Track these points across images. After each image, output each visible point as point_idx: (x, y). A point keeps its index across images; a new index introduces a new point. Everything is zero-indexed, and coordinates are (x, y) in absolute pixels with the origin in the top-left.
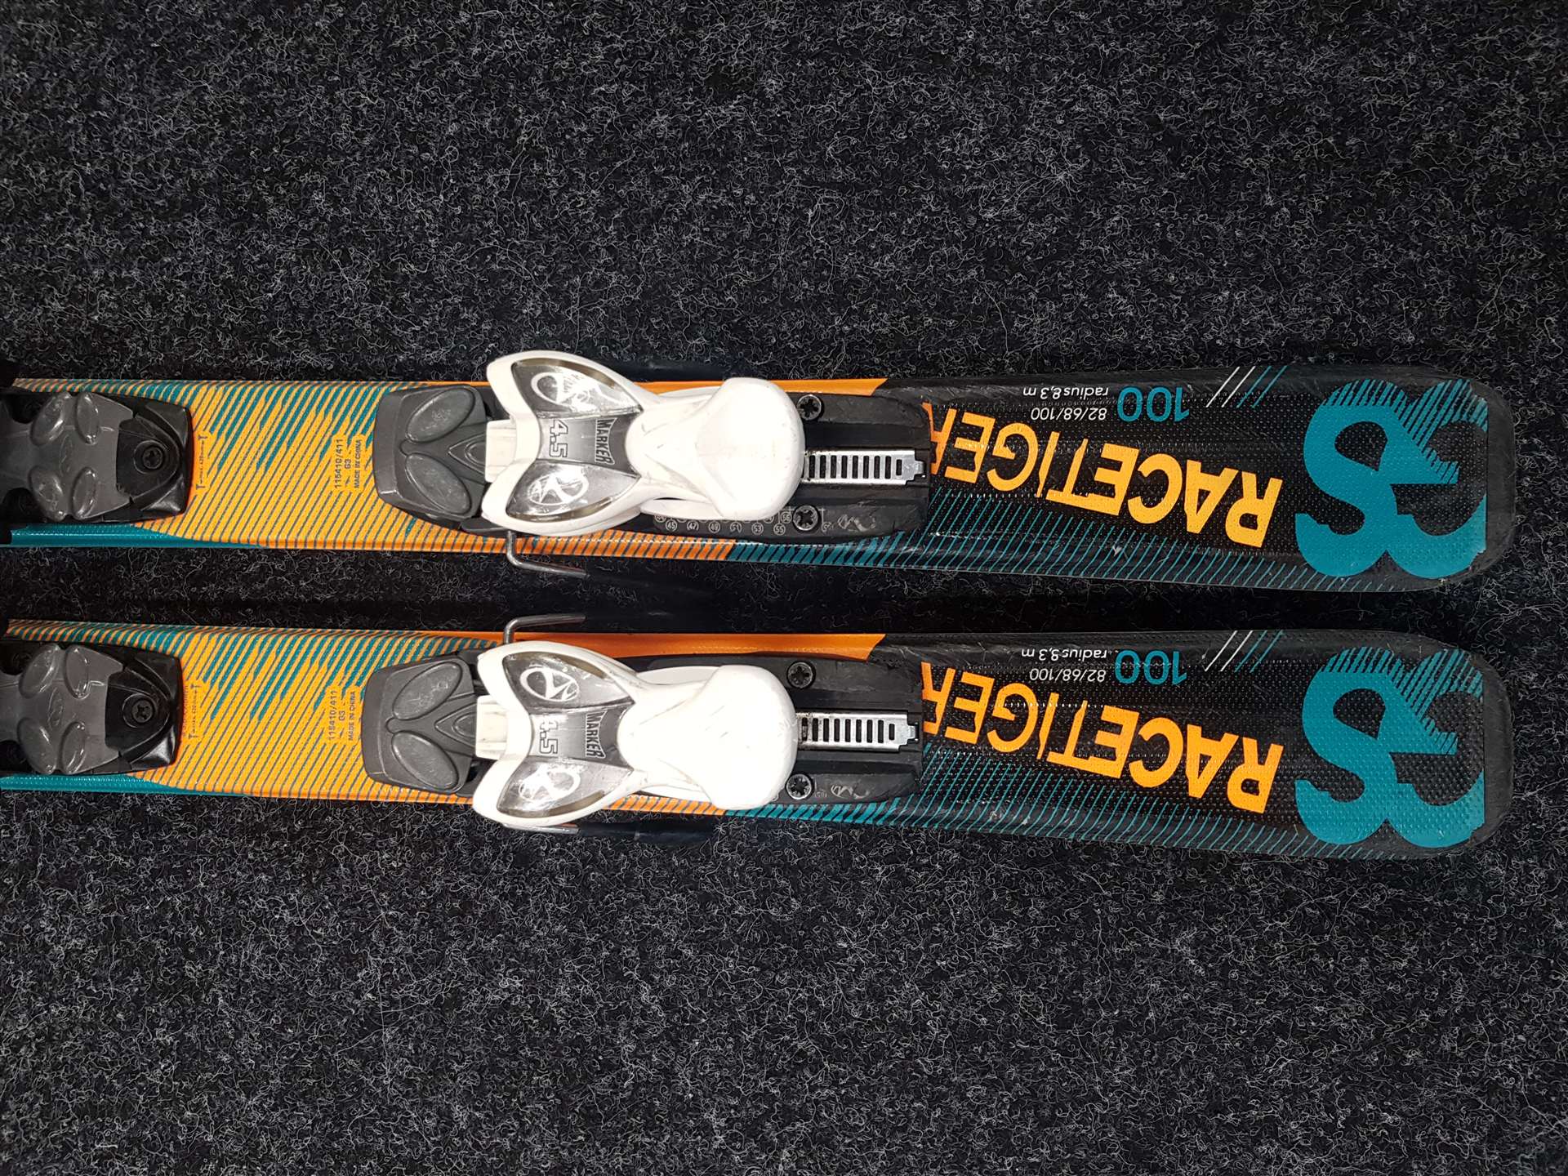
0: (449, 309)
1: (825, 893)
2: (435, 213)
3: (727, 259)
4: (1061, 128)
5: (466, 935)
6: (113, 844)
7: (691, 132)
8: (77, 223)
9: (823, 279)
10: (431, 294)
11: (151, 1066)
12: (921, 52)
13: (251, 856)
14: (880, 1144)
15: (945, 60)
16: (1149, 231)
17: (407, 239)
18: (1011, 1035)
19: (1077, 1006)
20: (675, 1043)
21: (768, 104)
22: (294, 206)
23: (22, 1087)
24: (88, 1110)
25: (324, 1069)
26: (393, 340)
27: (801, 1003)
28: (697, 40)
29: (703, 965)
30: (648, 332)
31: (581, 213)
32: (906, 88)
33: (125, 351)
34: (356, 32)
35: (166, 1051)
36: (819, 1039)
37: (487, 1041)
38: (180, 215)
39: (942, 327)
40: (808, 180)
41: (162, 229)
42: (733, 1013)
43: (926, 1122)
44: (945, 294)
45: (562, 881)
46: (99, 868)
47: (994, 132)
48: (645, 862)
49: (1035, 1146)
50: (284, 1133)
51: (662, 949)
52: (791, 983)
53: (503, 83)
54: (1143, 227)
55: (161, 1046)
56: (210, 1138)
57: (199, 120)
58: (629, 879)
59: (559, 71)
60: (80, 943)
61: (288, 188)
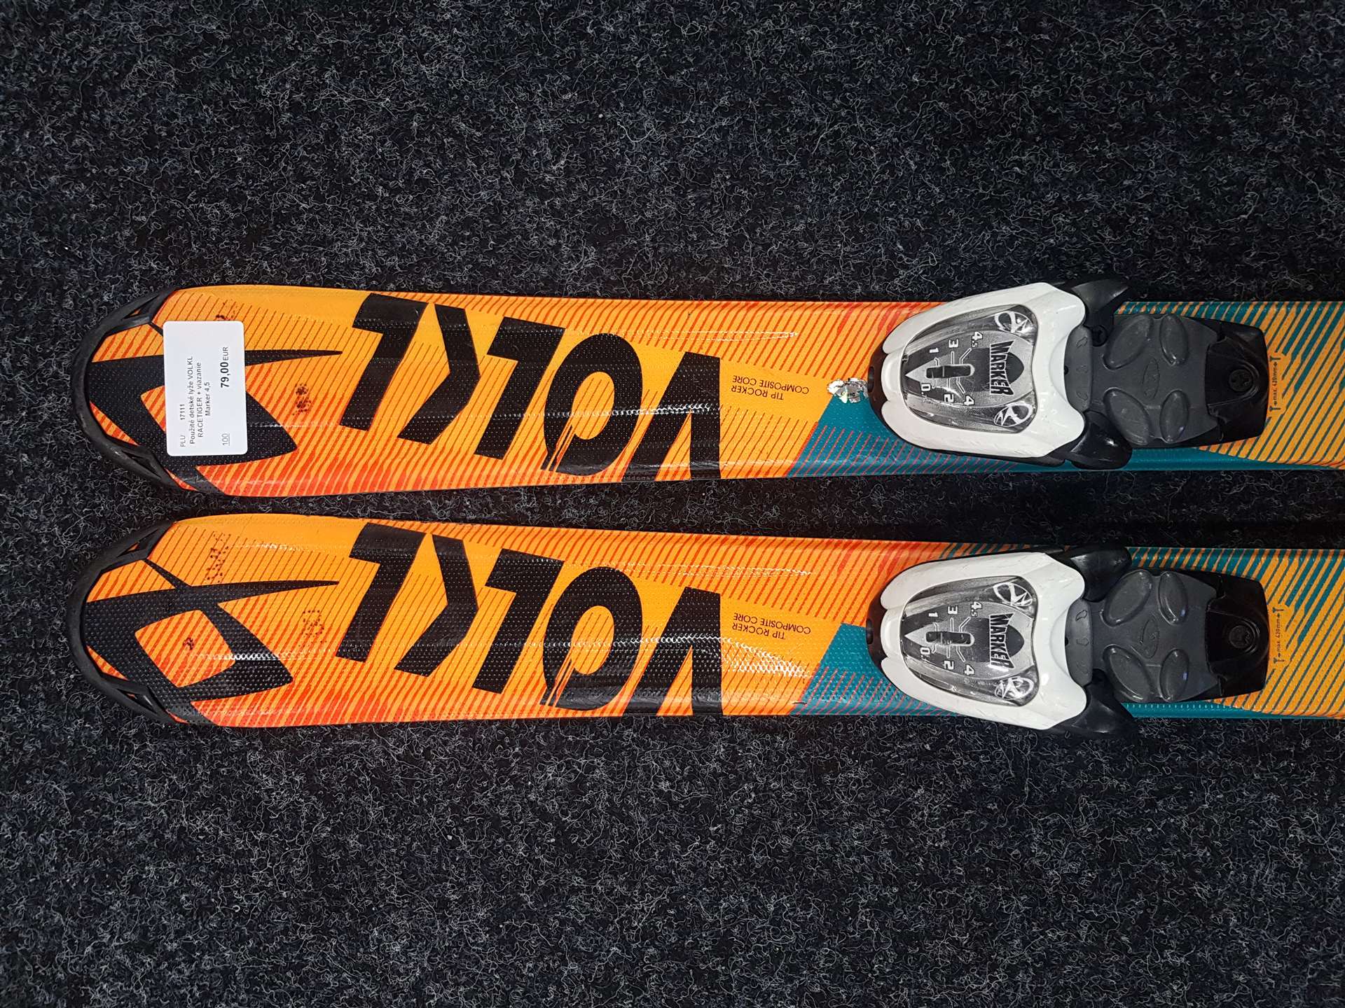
8: (1023, 147)
11: (1161, 988)
13: (1257, 777)
22: (1260, 128)
35: (1178, 972)
38: (1136, 138)
41: (1118, 151)
46: (1095, 794)
55: (1170, 966)
57: (1154, 44)
60: (1074, 867)
61: (1253, 112)
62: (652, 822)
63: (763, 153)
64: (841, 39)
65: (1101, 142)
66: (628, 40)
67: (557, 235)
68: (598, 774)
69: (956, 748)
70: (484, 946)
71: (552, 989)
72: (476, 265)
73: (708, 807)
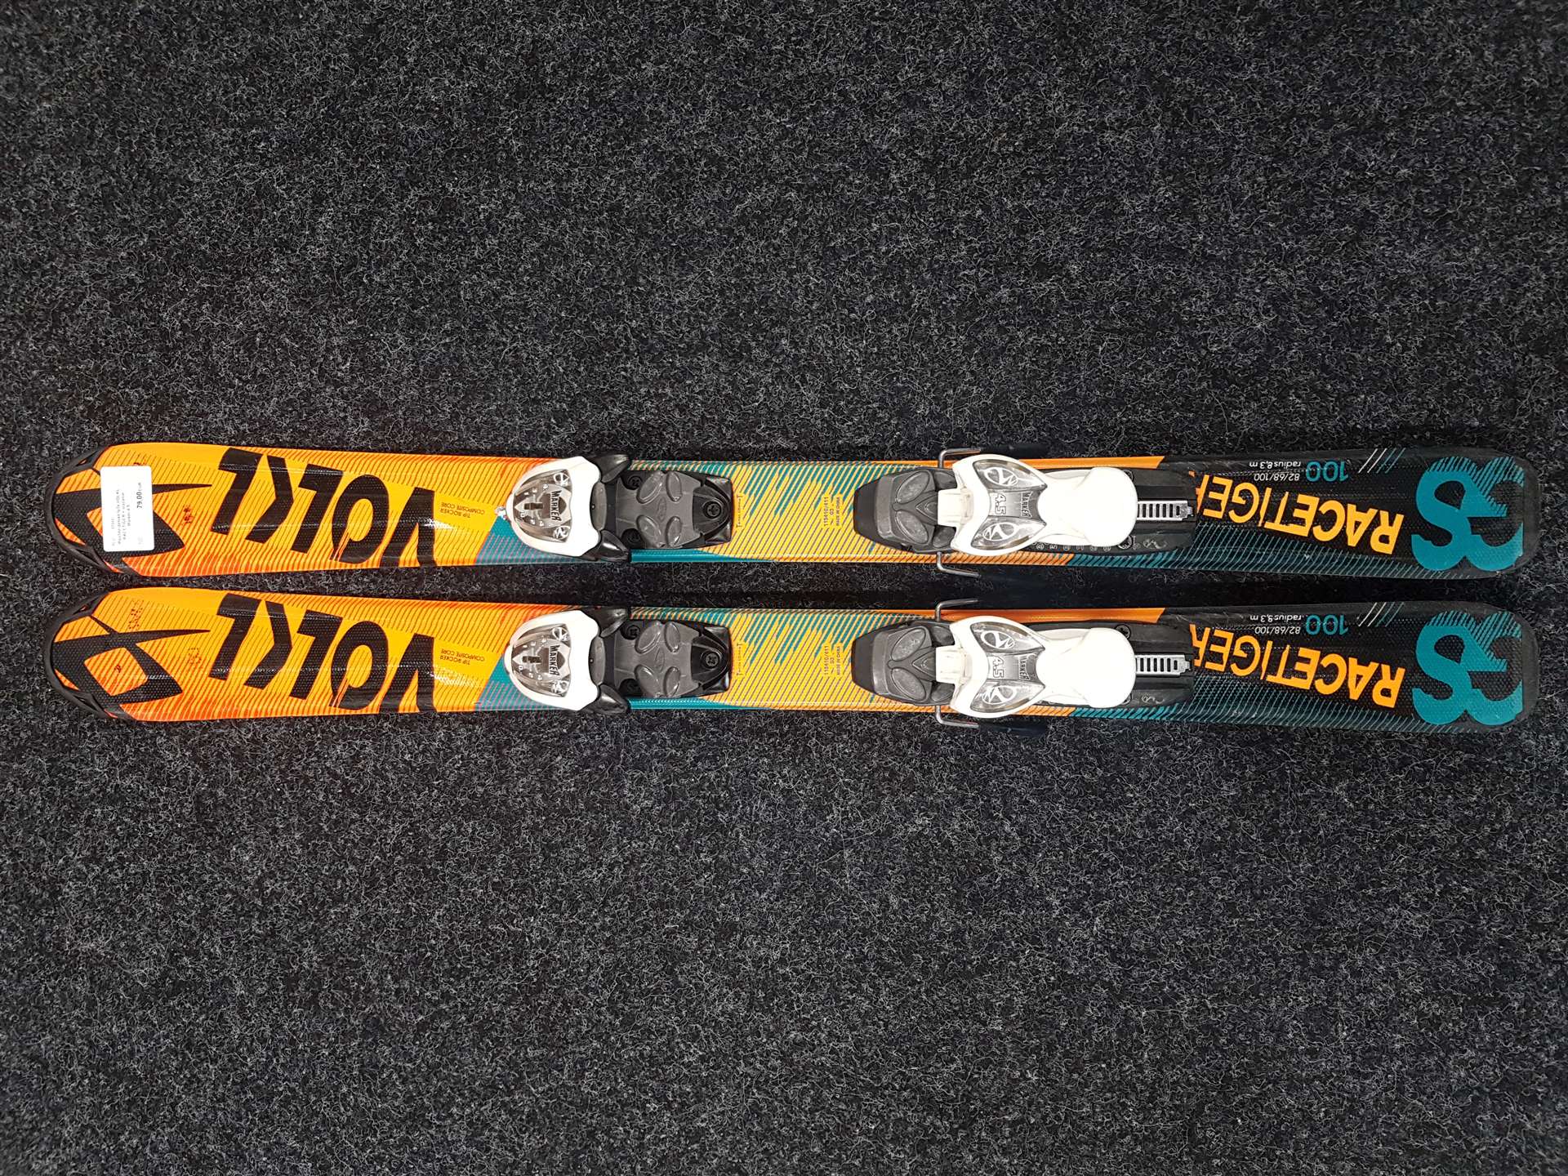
0: (870, 411)
1: (1118, 764)
2: (860, 352)
3: (1048, 377)
4: (1259, 295)
5: (894, 793)
6: (669, 742)
7: (1022, 299)
8: (628, 358)
9: (1109, 389)
10: (858, 402)
11: (698, 877)
12: (1169, 248)
13: (756, 748)
14: (1157, 912)
15: (1185, 252)
16: (1314, 358)
17: (842, 368)
18: (1235, 847)
19: (1275, 829)
20: (1026, 855)
21: (1072, 281)
22: (769, 347)
23: (616, 891)
24: (660, 905)
25: (807, 875)
26: (835, 430)
27: (1105, 829)
28: (1025, 241)
29: (1043, 809)
30: (997, 423)
31: (953, 350)
32: (1159, 270)
33: (662, 439)
34: (806, 236)
35: (707, 868)
36: (1116, 851)
37: (910, 856)
38: (695, 353)
39: (1185, 418)
40: (1098, 328)
41: (684, 362)
42: (1062, 837)
43: (1184, 899)
44: (1187, 398)
45: (952, 760)
46: (661, 758)
47: (1216, 297)
48: (1004, 748)
49: (1251, 911)
50: (784, 915)
51: (1017, 799)
52: (1099, 818)
53: (901, 269)
54: (1310, 355)
55: (704, 864)
56: (738, 919)
57: (706, 294)
58: (994, 758)
59: (937, 261)
60: (650, 803)
61: (765, 337)
62: (400, 779)
63: (472, 360)
64: (518, 288)
65: (674, 357)
66: (388, 287)
67: (344, 410)
68: (367, 750)
69: (582, 732)
70: (299, 856)
71: (339, 882)
72: (295, 429)
73: (433, 770)
